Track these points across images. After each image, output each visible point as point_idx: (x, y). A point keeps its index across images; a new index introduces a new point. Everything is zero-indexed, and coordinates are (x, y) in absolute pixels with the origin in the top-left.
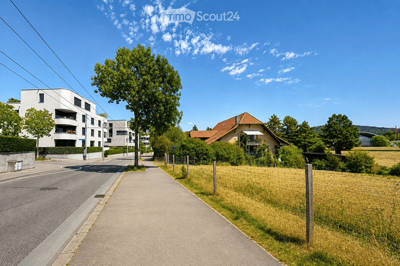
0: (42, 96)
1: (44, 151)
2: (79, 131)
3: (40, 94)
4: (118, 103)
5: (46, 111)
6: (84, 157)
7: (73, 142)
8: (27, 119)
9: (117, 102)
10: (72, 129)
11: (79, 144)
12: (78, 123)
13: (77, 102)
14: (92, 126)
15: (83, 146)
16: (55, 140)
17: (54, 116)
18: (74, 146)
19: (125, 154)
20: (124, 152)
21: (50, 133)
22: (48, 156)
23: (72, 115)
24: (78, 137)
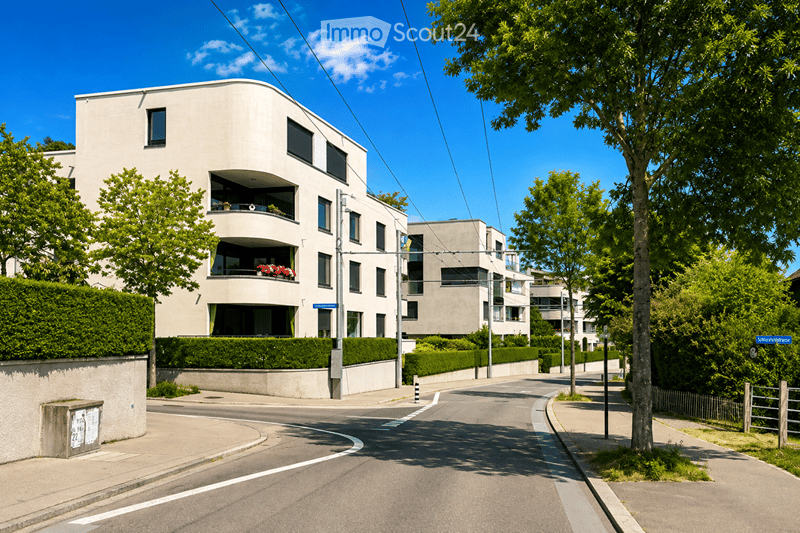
0: (157, 117)
1: (171, 357)
2: (306, 265)
3: (150, 112)
4: (532, 126)
5: (179, 181)
6: (334, 384)
7: (280, 317)
8: (109, 215)
9: (529, 119)
10: (279, 258)
11: (305, 327)
12: (301, 233)
13: (299, 142)
14: (354, 247)
15: (321, 332)
16: (211, 306)
17: (207, 202)
18: (290, 333)
19: (482, 371)
20: (478, 365)
21: (195, 277)
22: (183, 379)
23: (277, 197)
24: (301, 294)
